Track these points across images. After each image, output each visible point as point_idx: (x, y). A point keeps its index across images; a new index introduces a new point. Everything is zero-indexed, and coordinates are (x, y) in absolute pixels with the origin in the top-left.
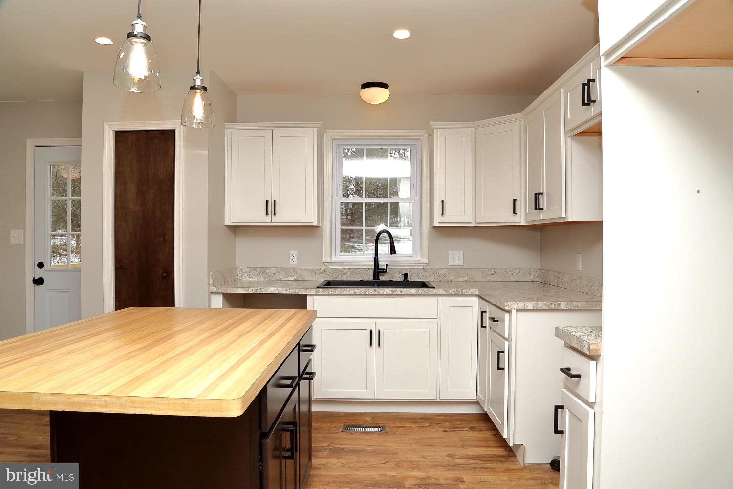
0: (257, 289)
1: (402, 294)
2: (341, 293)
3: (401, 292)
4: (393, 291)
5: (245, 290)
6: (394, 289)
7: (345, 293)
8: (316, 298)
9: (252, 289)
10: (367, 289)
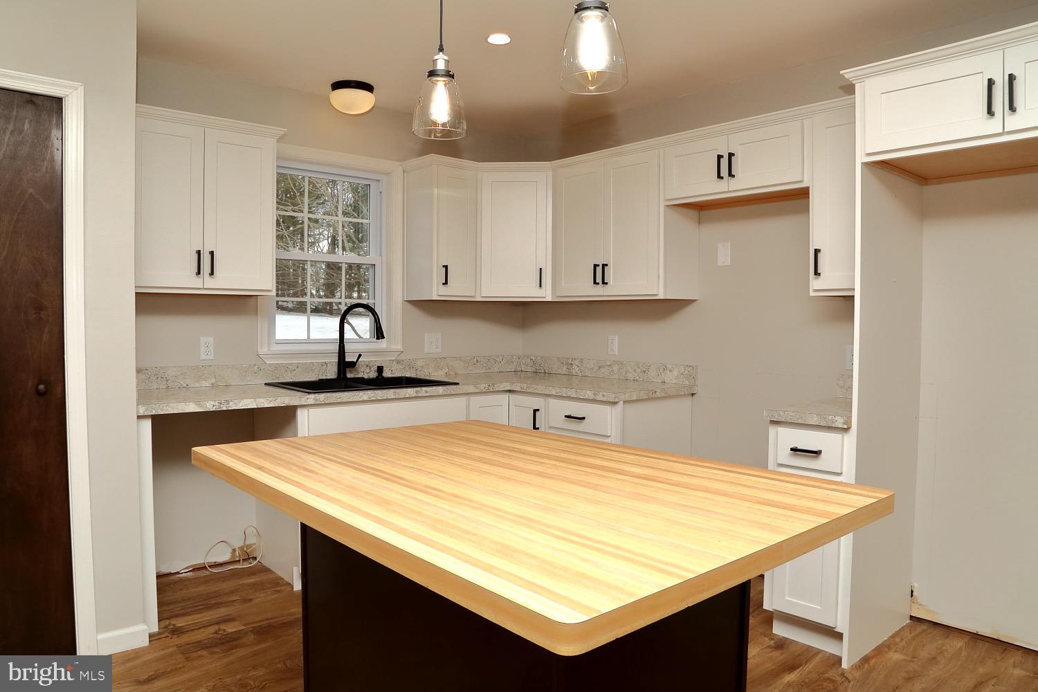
0: (221, 403)
1: (428, 394)
2: (351, 400)
3: (427, 392)
4: (417, 392)
5: (200, 405)
6: (419, 389)
7: (356, 399)
8: (312, 411)
9: (212, 403)
10: (385, 391)
